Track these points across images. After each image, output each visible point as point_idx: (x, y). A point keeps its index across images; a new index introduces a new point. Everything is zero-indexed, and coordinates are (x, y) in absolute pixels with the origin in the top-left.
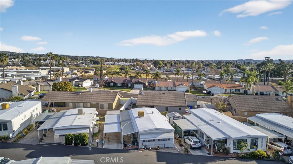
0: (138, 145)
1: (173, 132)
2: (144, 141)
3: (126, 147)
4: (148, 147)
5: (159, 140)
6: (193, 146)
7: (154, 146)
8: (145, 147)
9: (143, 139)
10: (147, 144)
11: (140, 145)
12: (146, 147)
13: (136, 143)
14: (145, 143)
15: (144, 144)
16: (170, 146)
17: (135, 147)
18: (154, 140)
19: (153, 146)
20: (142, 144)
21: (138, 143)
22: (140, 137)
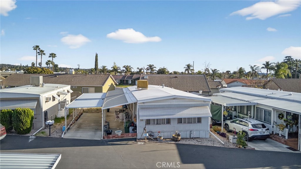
0: (136, 132)
1: (208, 105)
2: (148, 122)
3: (111, 136)
4: (156, 135)
5: (180, 121)
6: (251, 133)
7: (169, 133)
8: (150, 135)
9: (146, 116)
10: (154, 128)
11: (139, 130)
12: (153, 136)
13: (131, 129)
14: (150, 128)
15: (147, 130)
16: (202, 135)
17: (130, 136)
18: (168, 121)
19: (166, 135)
20: (144, 129)
21: (136, 127)
22: (141, 114)
